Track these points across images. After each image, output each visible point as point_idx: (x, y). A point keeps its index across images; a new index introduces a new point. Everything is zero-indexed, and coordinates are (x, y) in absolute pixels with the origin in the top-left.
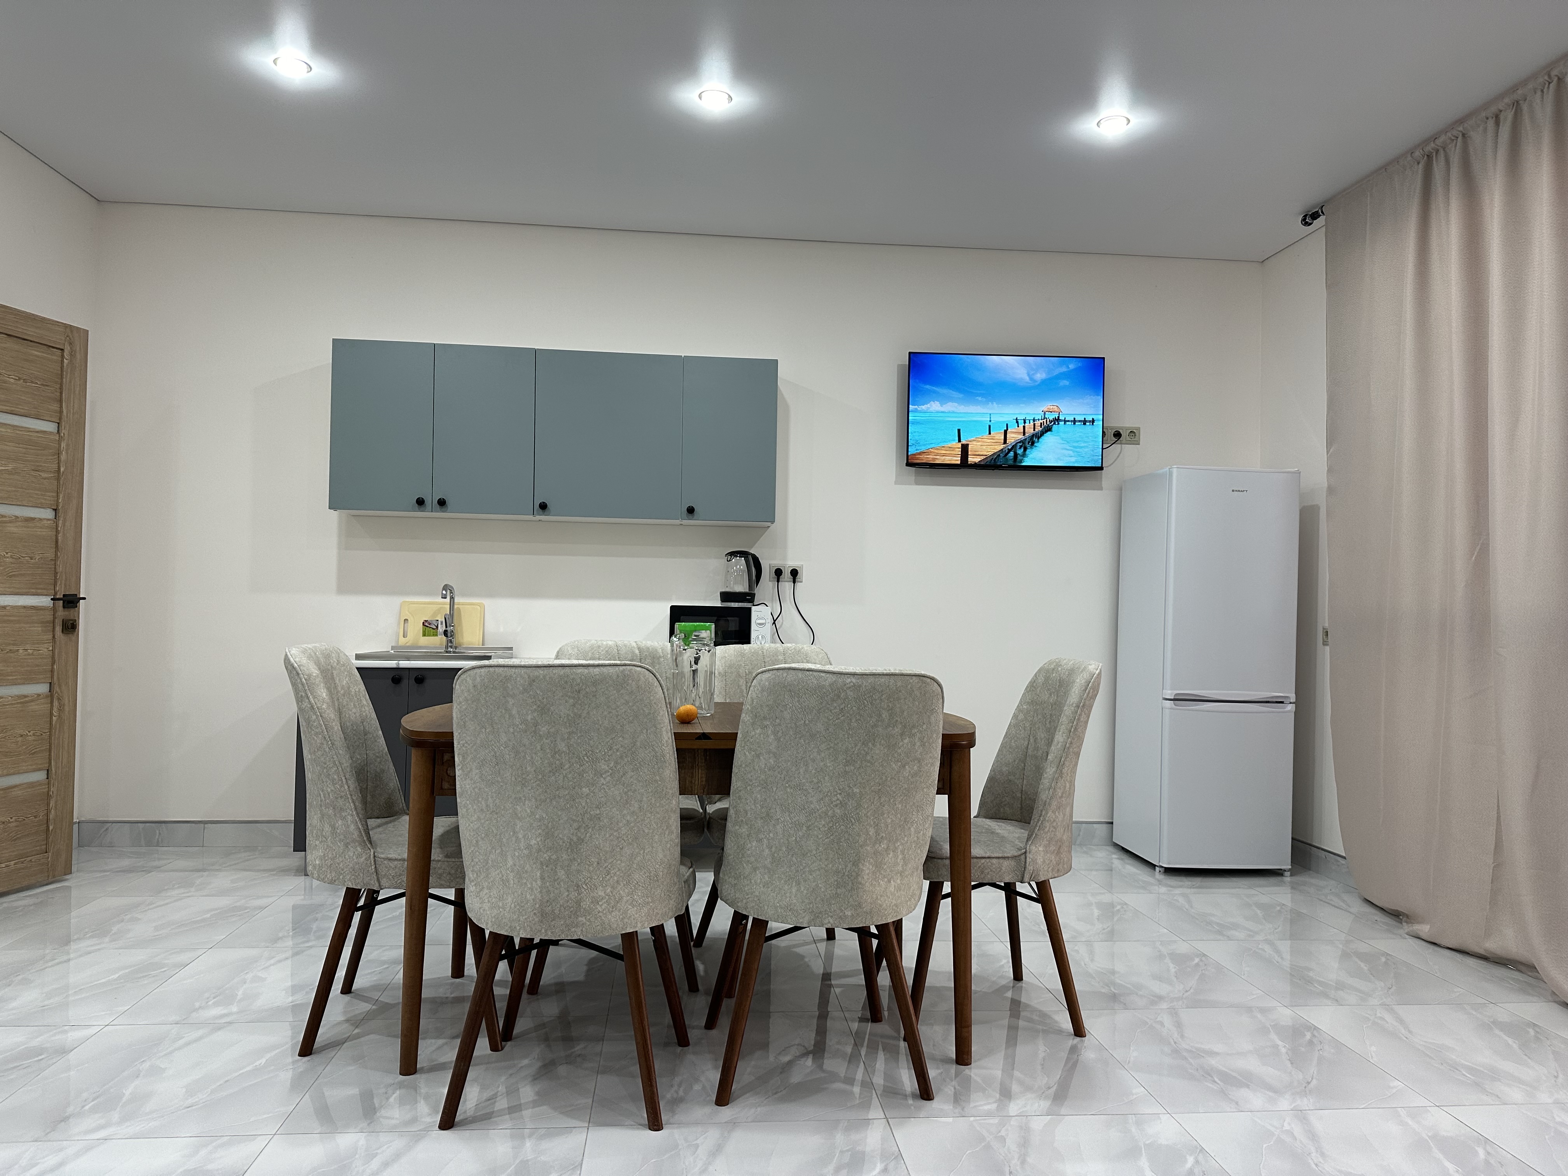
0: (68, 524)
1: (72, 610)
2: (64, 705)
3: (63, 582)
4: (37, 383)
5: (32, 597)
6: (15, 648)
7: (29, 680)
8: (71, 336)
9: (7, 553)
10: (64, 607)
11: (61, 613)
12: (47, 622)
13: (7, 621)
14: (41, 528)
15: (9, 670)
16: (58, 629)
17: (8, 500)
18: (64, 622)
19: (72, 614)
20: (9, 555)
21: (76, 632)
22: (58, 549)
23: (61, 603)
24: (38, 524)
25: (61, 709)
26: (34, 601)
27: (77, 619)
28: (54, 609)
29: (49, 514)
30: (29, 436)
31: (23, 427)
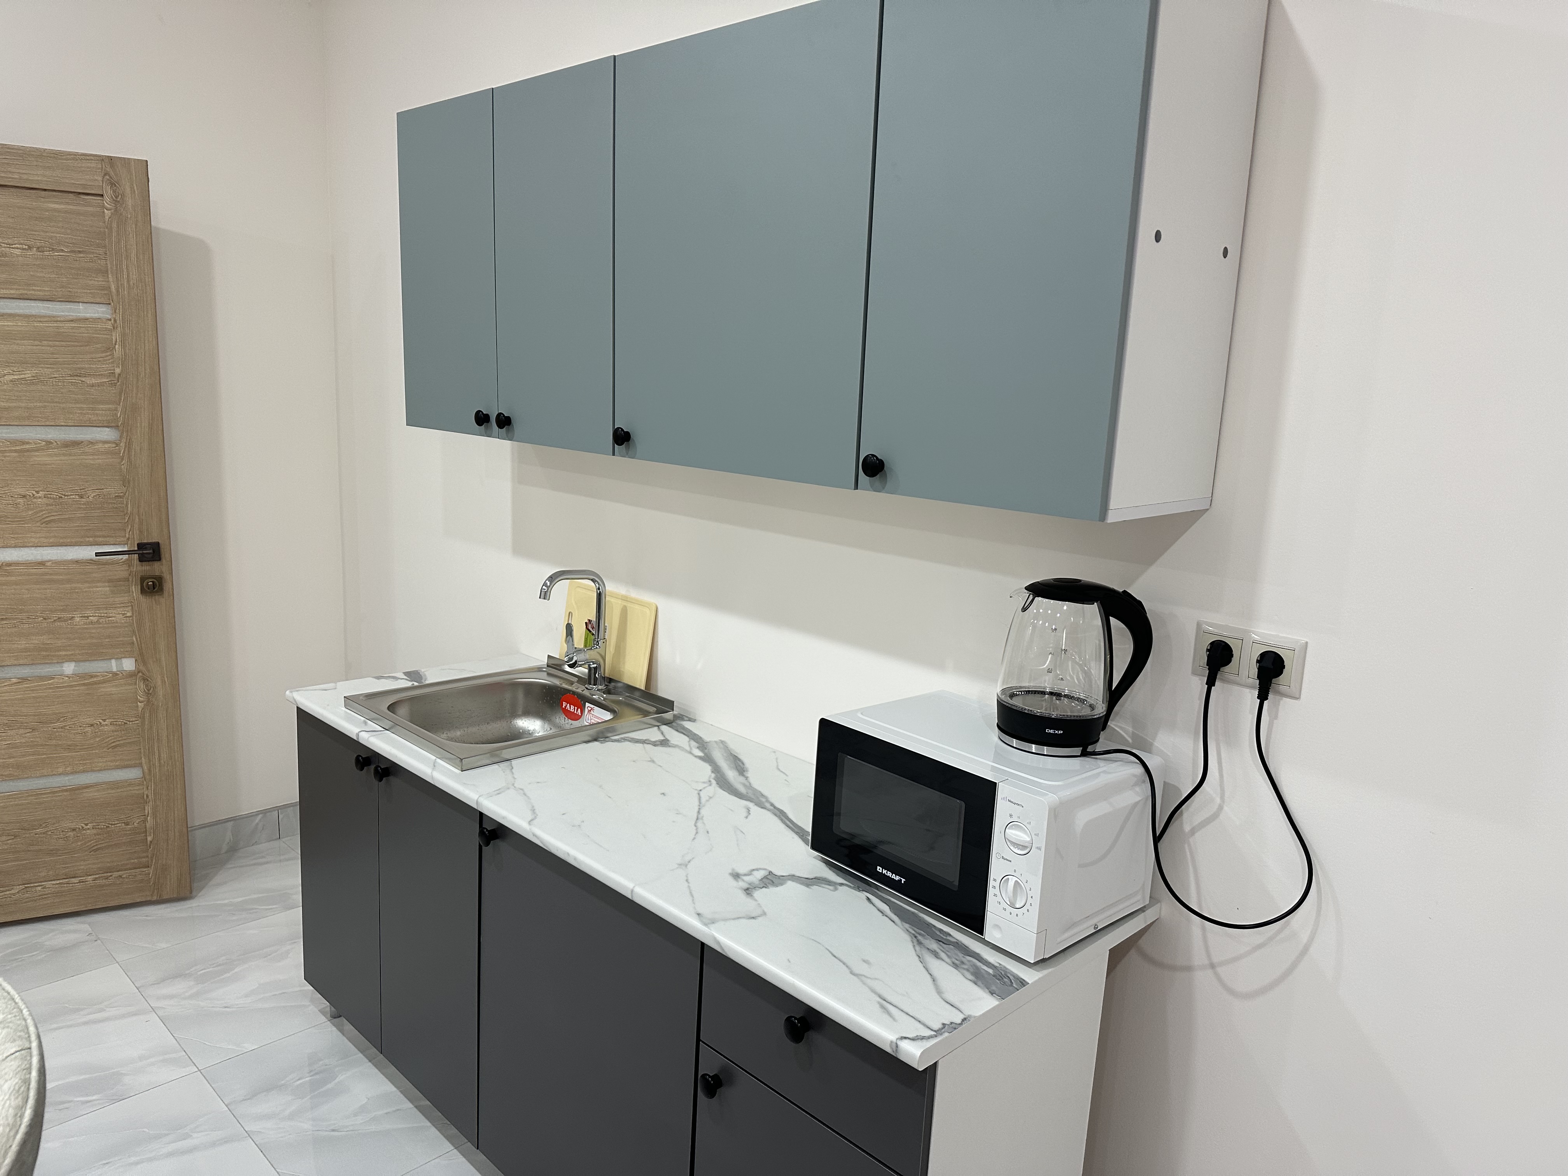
0: (137, 446)
1: (156, 565)
2: (157, 688)
3: (136, 526)
4: (62, 251)
5: (86, 548)
6: (67, 615)
7: (96, 652)
8: (112, 173)
9: (38, 492)
10: (143, 561)
11: (139, 568)
12: (119, 580)
13: (51, 581)
14: (93, 455)
15: (59, 643)
16: (135, 590)
17: (29, 419)
18: (143, 579)
19: (155, 568)
20: (41, 494)
21: (166, 594)
22: (125, 482)
23: (136, 556)
24: (87, 449)
25: (150, 692)
26: (88, 553)
27: (166, 576)
28: (128, 563)
29: (107, 434)
30: (58, 327)
31: (44, 317)
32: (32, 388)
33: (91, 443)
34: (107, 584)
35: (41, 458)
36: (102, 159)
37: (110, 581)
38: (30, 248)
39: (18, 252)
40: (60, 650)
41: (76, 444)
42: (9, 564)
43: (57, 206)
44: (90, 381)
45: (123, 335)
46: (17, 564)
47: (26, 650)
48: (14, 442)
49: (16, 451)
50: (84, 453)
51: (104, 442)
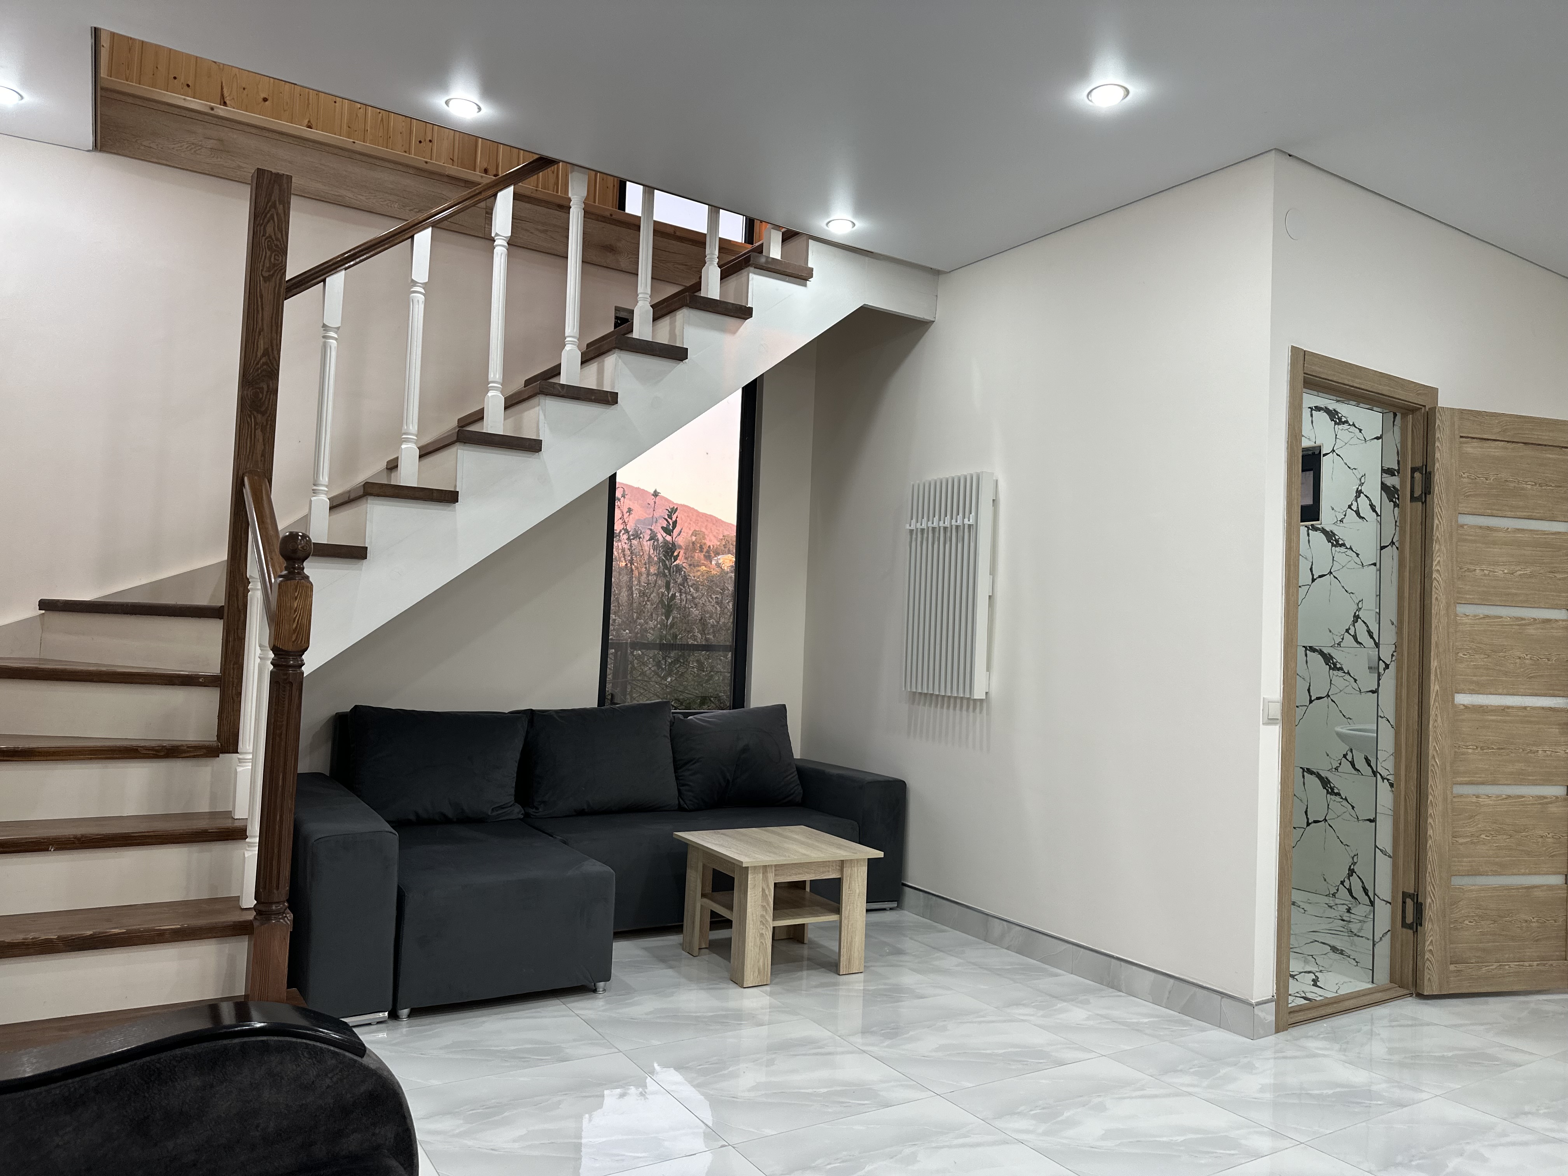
5: (1549, 698)
6: (1535, 749)
7: (1547, 780)
9: (1527, 655)
12: (1564, 724)
13: (1527, 722)
14: (1557, 629)
15: (1530, 770)
20: (1528, 657)
24: (1554, 625)
26: (1551, 702)
30: (1545, 538)
31: (1538, 531)
32: (1530, 580)
33: (1556, 621)
34: (1557, 727)
35: (1531, 630)
37: (1559, 724)
38: (1536, 484)
39: (1529, 487)
40: (1529, 776)
41: (1548, 621)
42: (1508, 707)
43: (1551, 456)
44: (1559, 576)
46: (1512, 707)
47: (1512, 773)
48: (1517, 619)
49: (1518, 625)
50: (1553, 628)
51: (1563, 621)
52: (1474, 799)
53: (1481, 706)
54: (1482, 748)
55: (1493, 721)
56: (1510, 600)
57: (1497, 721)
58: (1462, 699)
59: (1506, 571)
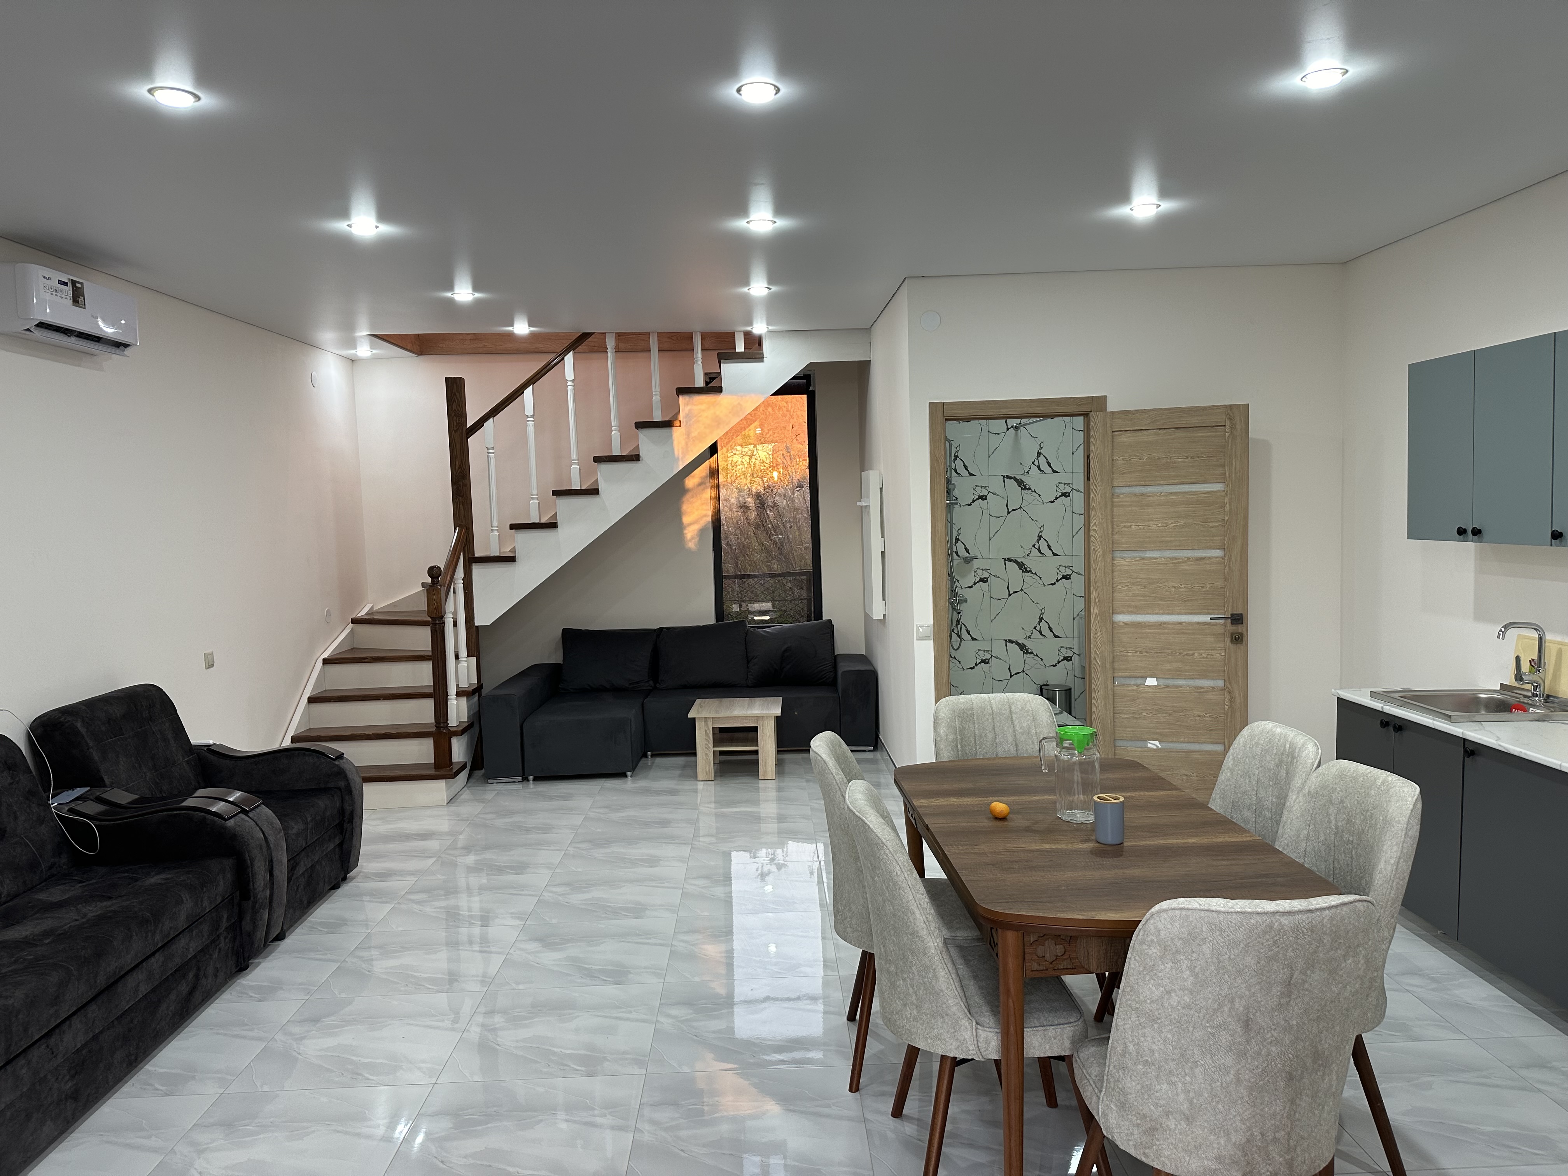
0: (1233, 559)
1: (1240, 626)
2: (1235, 698)
3: (1230, 604)
4: (1203, 457)
5: (1205, 616)
6: (1191, 653)
7: (1204, 675)
8: (1231, 414)
9: (1181, 585)
10: (1232, 624)
11: (1230, 628)
12: (1219, 634)
13: (1183, 633)
14: (1211, 564)
15: (1187, 668)
16: (1228, 640)
17: (1180, 547)
18: (1232, 634)
19: (1240, 628)
20: (1183, 586)
21: (1244, 643)
22: (1226, 579)
23: (1229, 621)
24: (1207, 562)
25: (1232, 700)
26: (1206, 618)
27: (1245, 633)
28: (1225, 625)
29: (1218, 553)
30: (1197, 497)
31: (1191, 492)
32: (1183, 530)
33: (1210, 558)
34: (1212, 636)
35: (1184, 567)
36: (1225, 407)
37: (1214, 635)
38: (1188, 458)
39: (1182, 460)
40: (1186, 672)
41: (1202, 558)
42: (1165, 623)
43: (1203, 434)
44: (1211, 524)
45: (1231, 499)
46: (1169, 623)
47: (1169, 670)
48: (1172, 559)
49: (1172, 563)
50: (1206, 564)
51: (1217, 557)
52: (1135, 688)
53: (1139, 623)
54: (1141, 652)
55: (1151, 633)
56: (1162, 545)
57: (1155, 633)
58: (1120, 618)
59: (1160, 525)
